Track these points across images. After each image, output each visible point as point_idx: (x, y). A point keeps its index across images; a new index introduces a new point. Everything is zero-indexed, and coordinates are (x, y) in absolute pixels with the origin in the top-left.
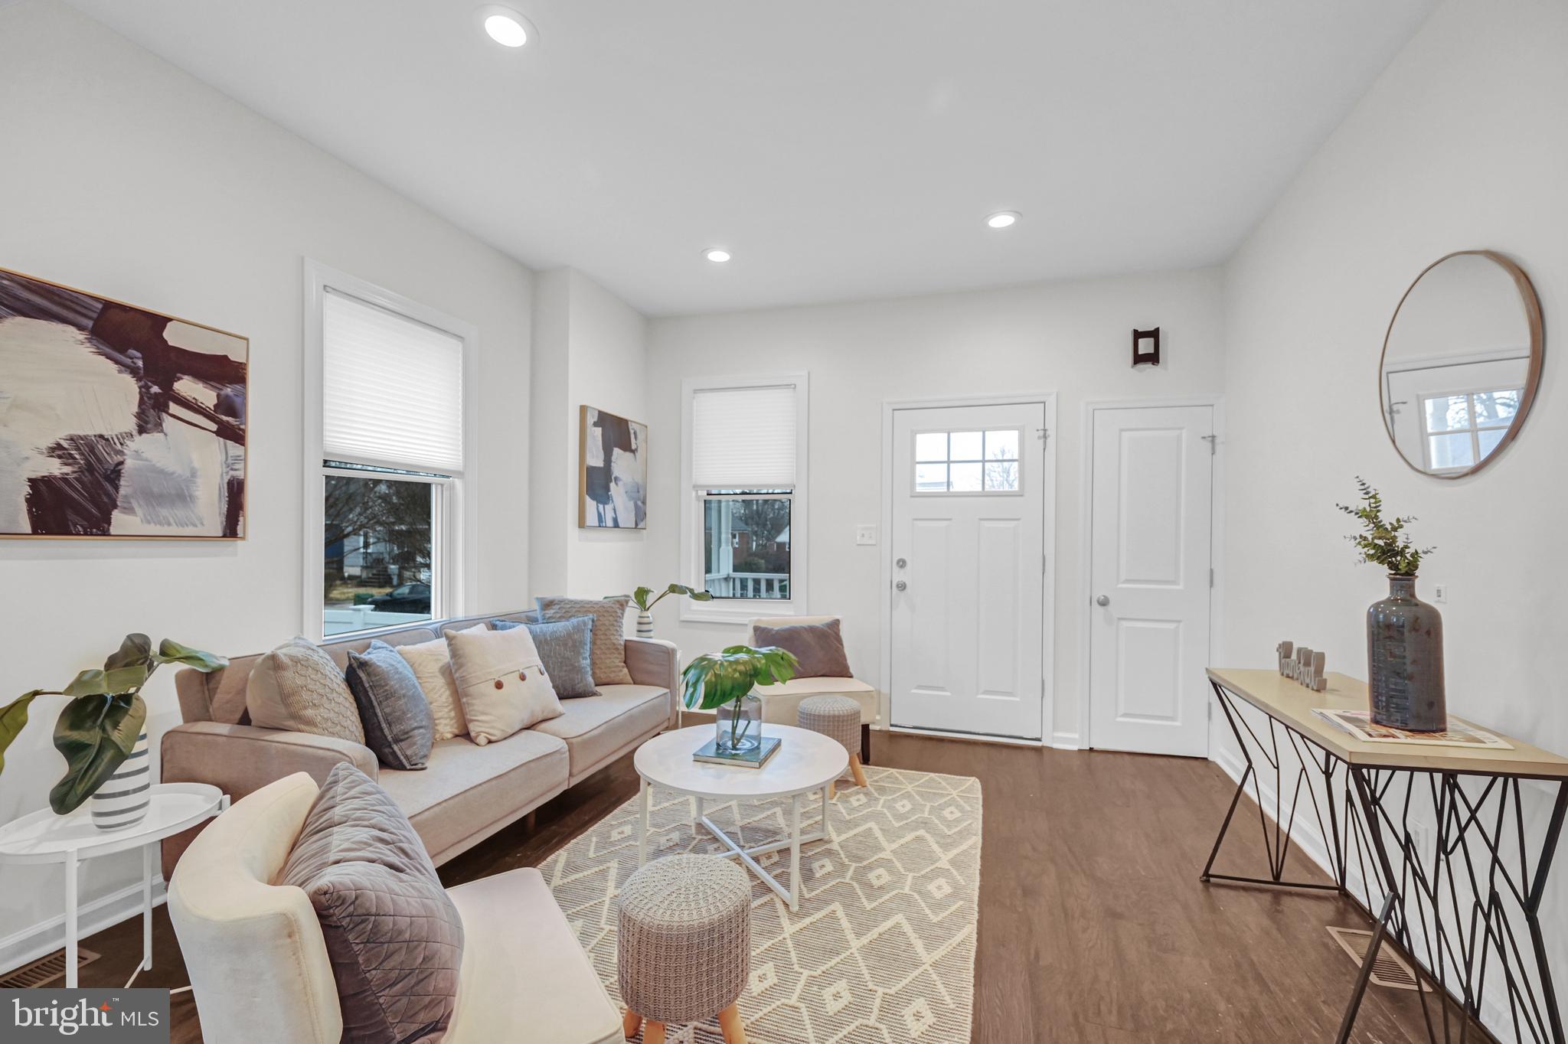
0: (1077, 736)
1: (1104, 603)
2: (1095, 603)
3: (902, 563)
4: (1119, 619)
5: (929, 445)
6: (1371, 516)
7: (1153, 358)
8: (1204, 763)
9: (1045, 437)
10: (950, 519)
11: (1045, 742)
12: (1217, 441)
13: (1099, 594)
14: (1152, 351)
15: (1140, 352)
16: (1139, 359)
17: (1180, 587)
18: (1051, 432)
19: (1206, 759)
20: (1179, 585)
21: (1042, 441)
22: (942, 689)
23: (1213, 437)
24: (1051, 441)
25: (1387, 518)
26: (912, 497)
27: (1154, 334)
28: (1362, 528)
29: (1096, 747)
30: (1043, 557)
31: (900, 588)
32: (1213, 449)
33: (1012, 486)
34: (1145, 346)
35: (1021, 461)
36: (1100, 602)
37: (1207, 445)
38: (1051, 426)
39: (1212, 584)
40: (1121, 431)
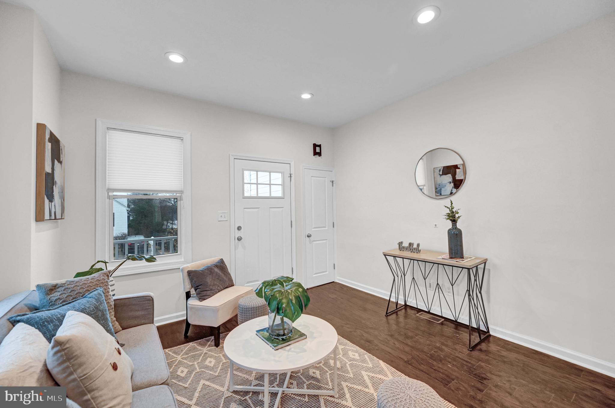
1: (310, 236)
2: (306, 236)
3: (239, 228)
4: (313, 241)
5: (249, 176)
7: (319, 154)
8: (333, 284)
9: (291, 177)
10: (259, 208)
13: (308, 233)
14: (319, 152)
16: (315, 153)
18: (293, 175)
19: (334, 282)
20: (326, 228)
21: (289, 178)
22: (257, 281)
23: (333, 182)
24: (293, 178)
26: (243, 198)
27: (320, 146)
30: (291, 221)
31: (239, 239)
32: (333, 185)
33: (280, 194)
34: (318, 150)
35: (283, 185)
36: (308, 236)
37: (331, 183)
38: (293, 172)
39: (334, 227)
40: (311, 177)
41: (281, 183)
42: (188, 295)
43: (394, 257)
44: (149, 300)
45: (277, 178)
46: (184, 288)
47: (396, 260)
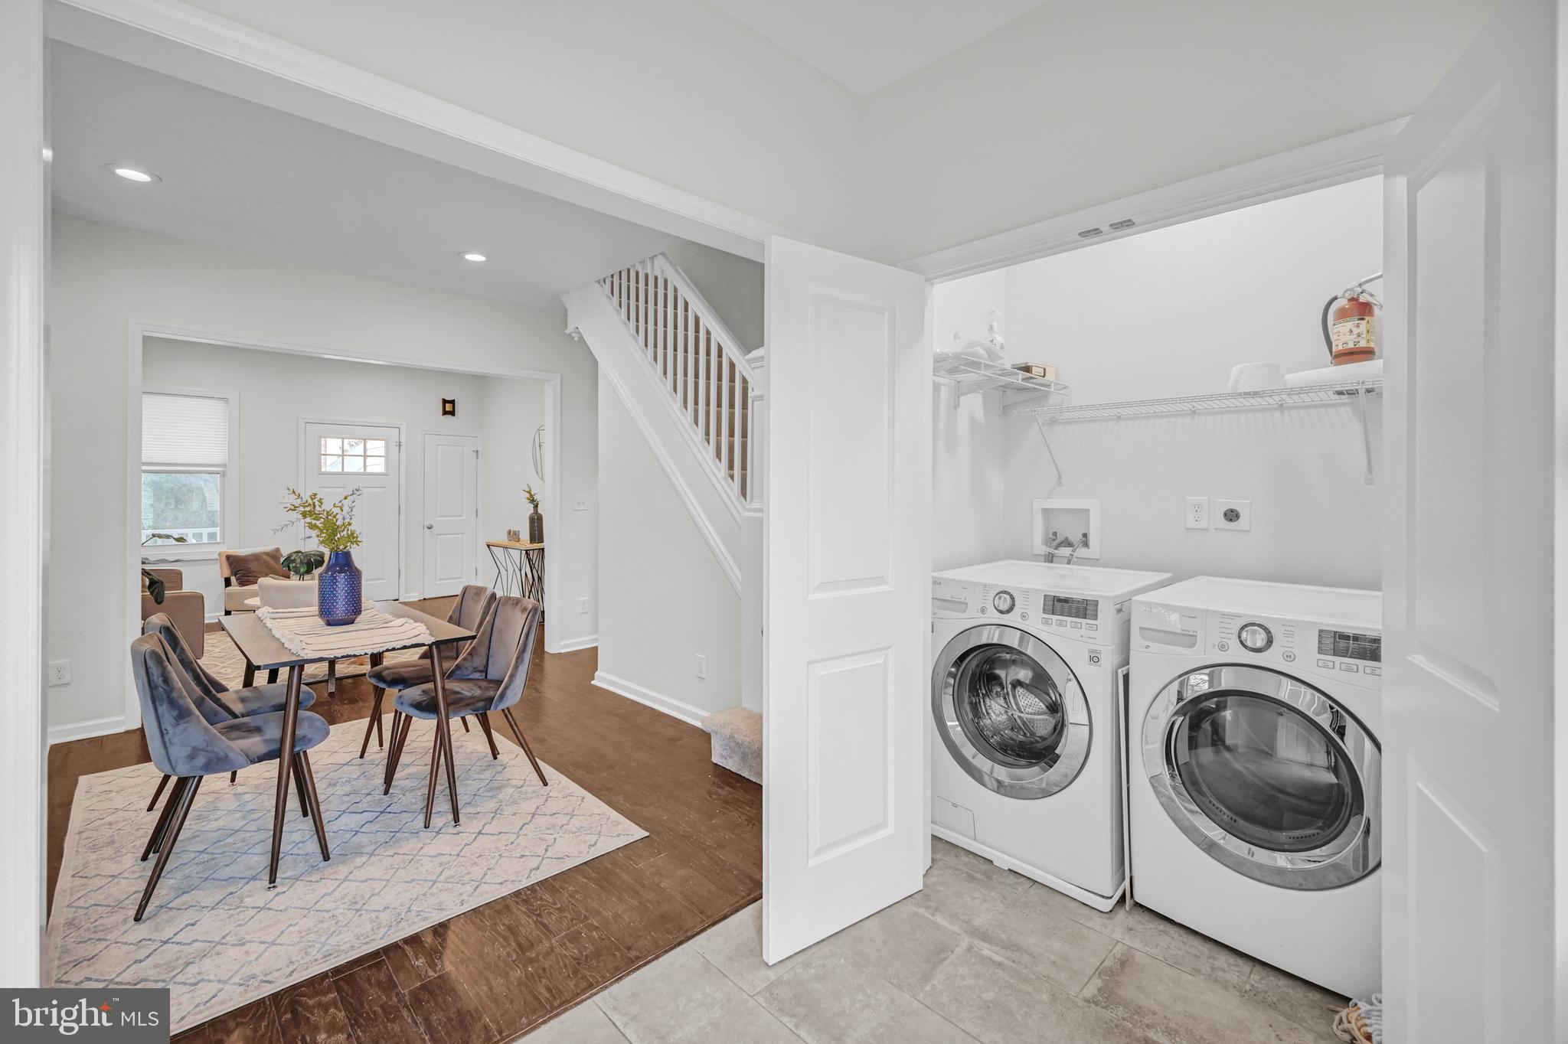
0: (417, 594)
2: (425, 528)
5: (333, 445)
6: (529, 492)
7: (452, 413)
9: (400, 445)
12: (479, 453)
13: (427, 524)
14: (451, 410)
15: (447, 410)
16: (445, 413)
17: (464, 518)
18: (403, 443)
21: (398, 447)
23: (477, 451)
24: (403, 448)
25: (533, 493)
26: (320, 473)
27: (453, 402)
28: (528, 495)
30: (399, 506)
32: (477, 458)
33: (381, 469)
34: (448, 407)
35: (387, 457)
36: (429, 528)
37: (475, 455)
38: (403, 440)
39: (477, 516)
40: (438, 445)
41: (383, 454)
42: (228, 582)
43: (505, 548)
44: (177, 573)
45: (377, 447)
46: (222, 573)
47: (509, 555)
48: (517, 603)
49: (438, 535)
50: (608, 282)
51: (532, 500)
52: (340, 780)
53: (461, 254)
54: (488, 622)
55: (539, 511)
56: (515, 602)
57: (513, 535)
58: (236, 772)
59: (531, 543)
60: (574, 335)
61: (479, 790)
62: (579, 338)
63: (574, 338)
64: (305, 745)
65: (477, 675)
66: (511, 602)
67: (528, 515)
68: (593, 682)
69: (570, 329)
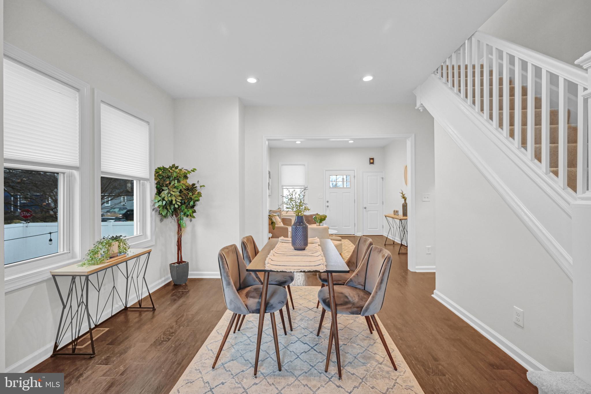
0: (361, 233)
1: (365, 208)
2: (364, 208)
3: (328, 202)
5: (333, 178)
6: (402, 193)
7: (373, 163)
8: (382, 236)
9: (354, 177)
10: (337, 193)
11: (355, 235)
12: (384, 178)
13: (364, 206)
16: (371, 163)
17: (378, 205)
18: (356, 176)
22: (336, 226)
23: (383, 178)
24: (356, 178)
25: (404, 194)
26: (330, 188)
27: (373, 159)
28: (401, 195)
29: (364, 235)
30: (355, 200)
31: (328, 206)
32: (383, 180)
33: (348, 187)
34: (371, 161)
35: (350, 181)
37: (382, 179)
38: (356, 175)
39: (383, 204)
40: (368, 176)
43: (393, 218)
48: (380, 251)
49: (368, 211)
50: (440, 71)
51: (404, 198)
52: (305, 318)
53: (361, 79)
54: (366, 259)
55: (407, 202)
56: (379, 250)
57: (396, 212)
58: (245, 315)
59: (403, 216)
60: (420, 108)
61: (358, 354)
62: (423, 110)
63: (420, 110)
64: (271, 310)
65: (360, 287)
66: (377, 250)
67: (402, 204)
68: (432, 295)
69: (418, 105)
